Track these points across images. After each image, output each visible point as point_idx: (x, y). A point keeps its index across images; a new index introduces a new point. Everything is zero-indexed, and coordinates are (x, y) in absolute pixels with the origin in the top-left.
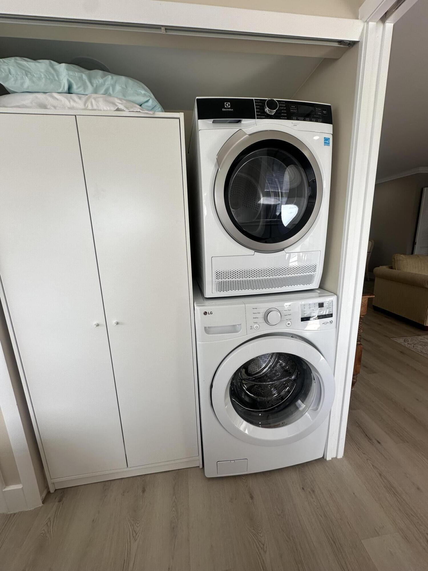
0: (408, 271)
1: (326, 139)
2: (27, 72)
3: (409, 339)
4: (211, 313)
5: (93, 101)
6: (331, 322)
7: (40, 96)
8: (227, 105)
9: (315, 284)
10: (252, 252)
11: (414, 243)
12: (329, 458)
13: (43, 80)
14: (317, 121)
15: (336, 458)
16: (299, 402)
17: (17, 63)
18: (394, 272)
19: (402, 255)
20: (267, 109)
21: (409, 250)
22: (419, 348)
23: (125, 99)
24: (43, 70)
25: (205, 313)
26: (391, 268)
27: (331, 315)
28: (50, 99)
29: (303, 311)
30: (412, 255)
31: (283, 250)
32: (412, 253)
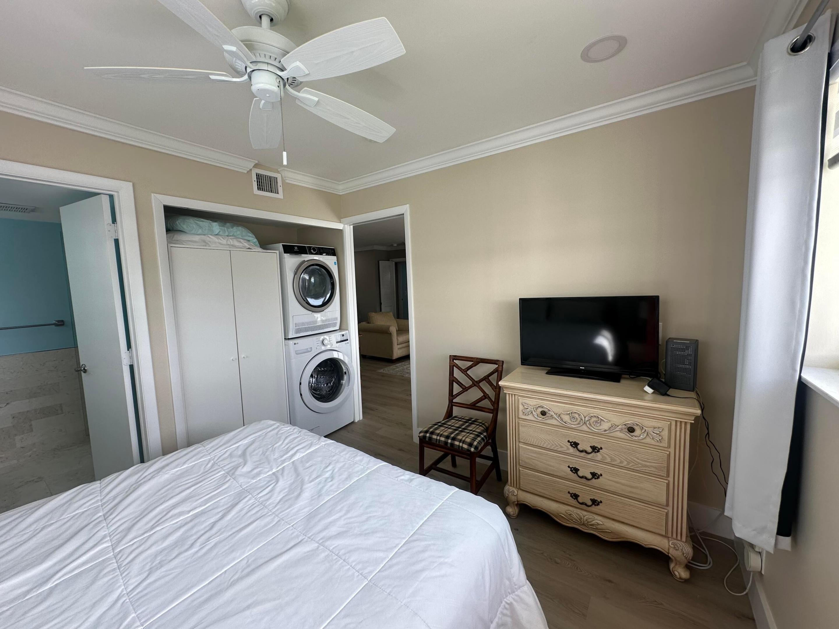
0: (379, 324)
1: (335, 263)
2: (200, 227)
3: (386, 369)
4: (298, 343)
5: (231, 240)
6: (348, 343)
7: (203, 236)
8: (296, 248)
9: (337, 328)
10: (311, 312)
11: (381, 304)
12: (356, 421)
13: (207, 230)
14: (331, 255)
15: (360, 420)
16: (342, 381)
17: (195, 222)
18: (370, 325)
19: (373, 313)
20: (312, 251)
21: (378, 309)
22: (391, 371)
23: (243, 238)
24: (207, 226)
25: (295, 344)
26: (368, 323)
27: (347, 340)
28: (208, 238)
29: (336, 339)
30: (380, 312)
31: (323, 311)
32: (381, 311)
